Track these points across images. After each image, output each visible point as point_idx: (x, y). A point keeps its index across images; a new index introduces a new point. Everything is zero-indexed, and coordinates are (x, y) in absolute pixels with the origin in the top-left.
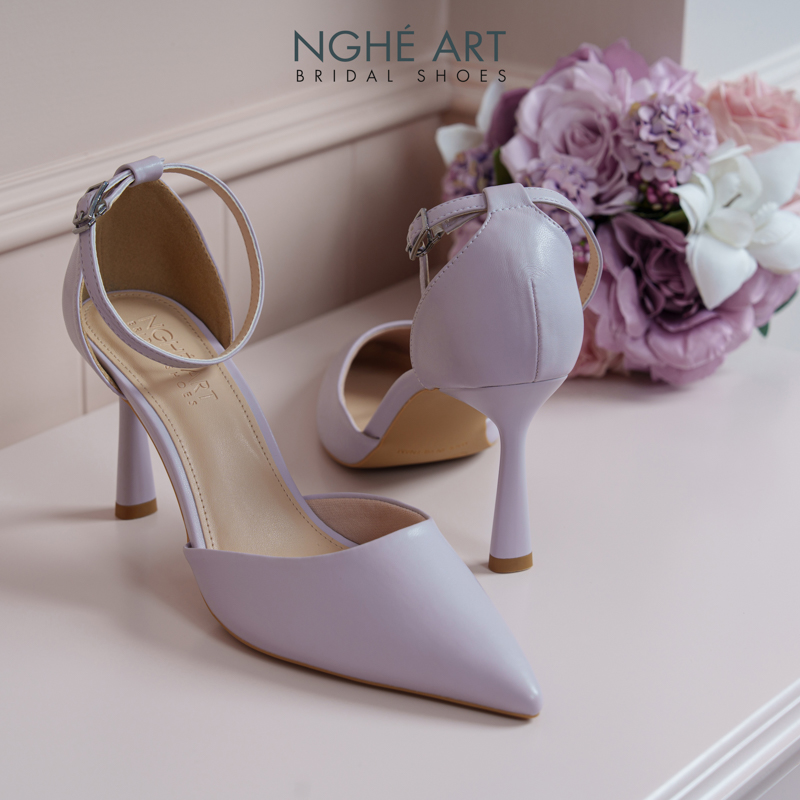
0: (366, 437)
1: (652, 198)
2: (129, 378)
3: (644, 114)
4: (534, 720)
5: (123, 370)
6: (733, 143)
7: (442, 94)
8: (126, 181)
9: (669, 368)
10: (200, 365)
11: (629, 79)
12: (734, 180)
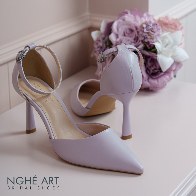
0: (86, 109)
1: (148, 46)
2: (31, 98)
3: (145, 26)
4: (142, 174)
5: (29, 96)
6: (166, 31)
7: (88, 24)
8: (28, 49)
9: (154, 87)
10: (48, 94)
11: (139, 18)
12: (167, 41)
